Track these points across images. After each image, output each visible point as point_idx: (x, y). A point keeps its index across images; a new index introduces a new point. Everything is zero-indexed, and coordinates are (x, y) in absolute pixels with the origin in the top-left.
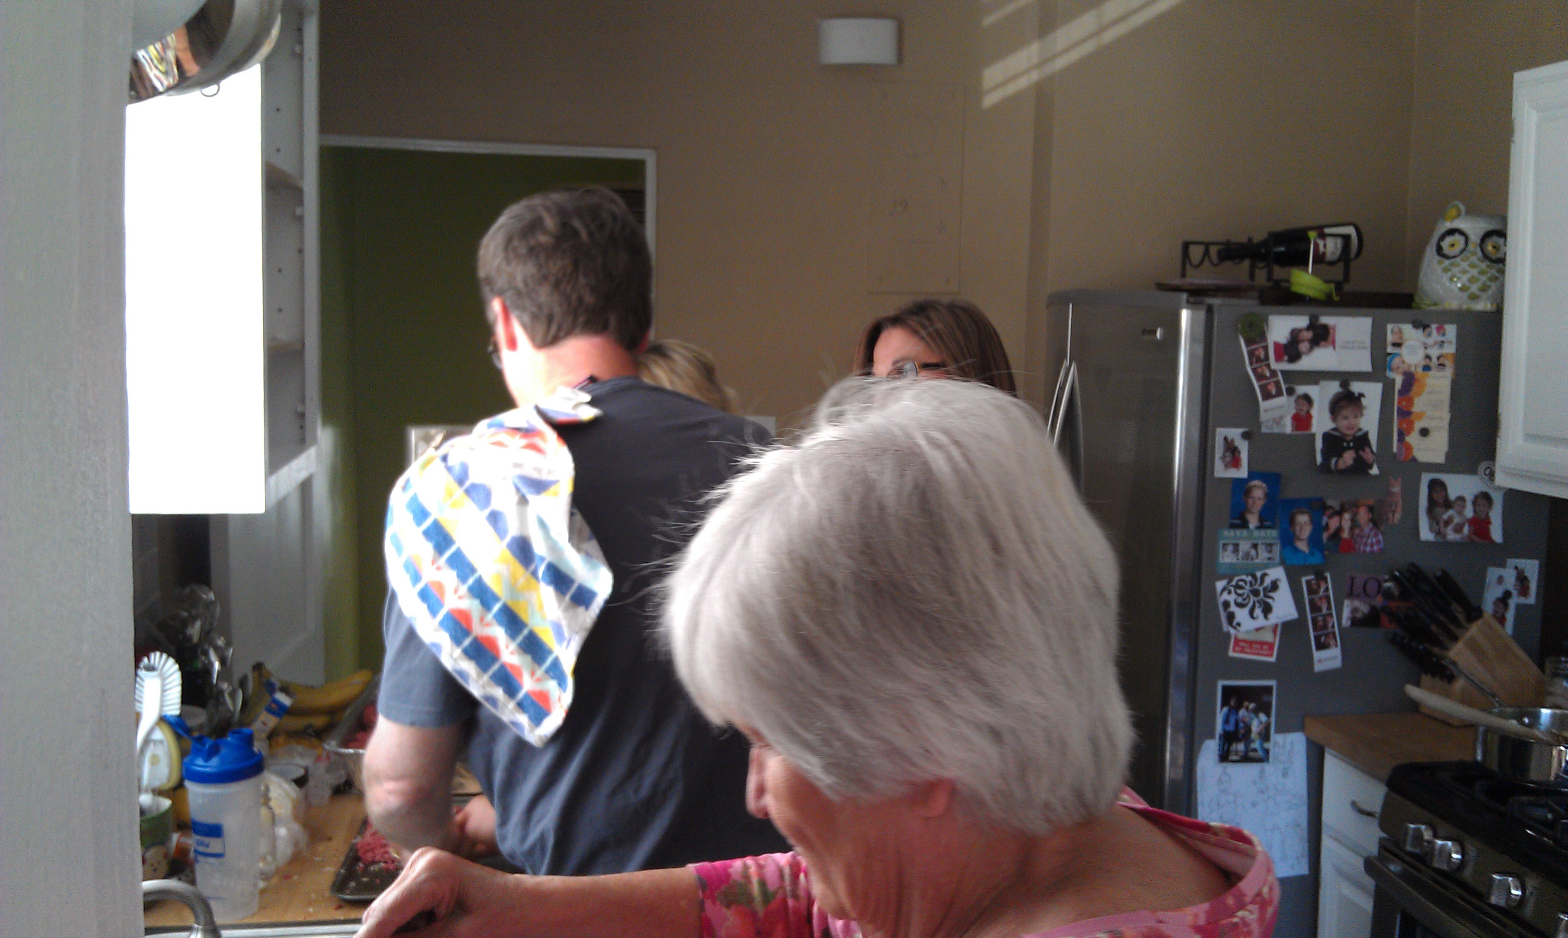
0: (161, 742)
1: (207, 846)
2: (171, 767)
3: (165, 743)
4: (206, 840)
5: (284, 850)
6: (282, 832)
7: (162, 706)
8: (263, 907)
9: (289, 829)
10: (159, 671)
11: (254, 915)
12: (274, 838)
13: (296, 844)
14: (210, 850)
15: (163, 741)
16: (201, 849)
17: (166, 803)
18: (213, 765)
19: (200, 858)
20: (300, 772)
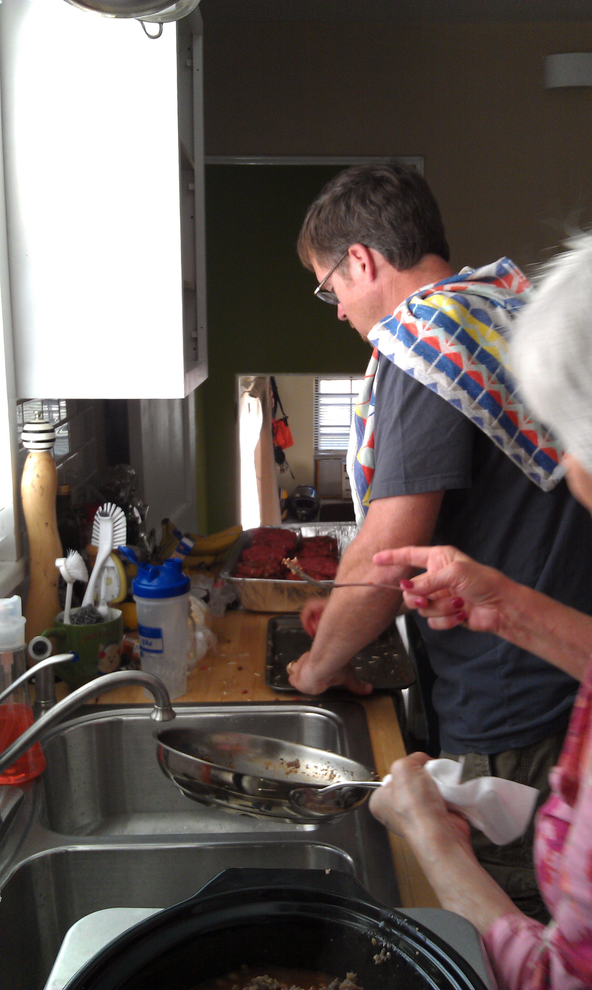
0: (113, 568)
1: (150, 644)
2: (120, 586)
3: (116, 569)
4: (150, 640)
5: (202, 649)
6: (200, 635)
7: (113, 542)
8: (190, 691)
9: (204, 634)
10: (110, 516)
11: (183, 696)
12: (195, 639)
13: (209, 644)
14: (153, 647)
15: (114, 567)
16: (146, 646)
17: (118, 613)
18: (154, 585)
19: (145, 654)
20: (204, 594)
